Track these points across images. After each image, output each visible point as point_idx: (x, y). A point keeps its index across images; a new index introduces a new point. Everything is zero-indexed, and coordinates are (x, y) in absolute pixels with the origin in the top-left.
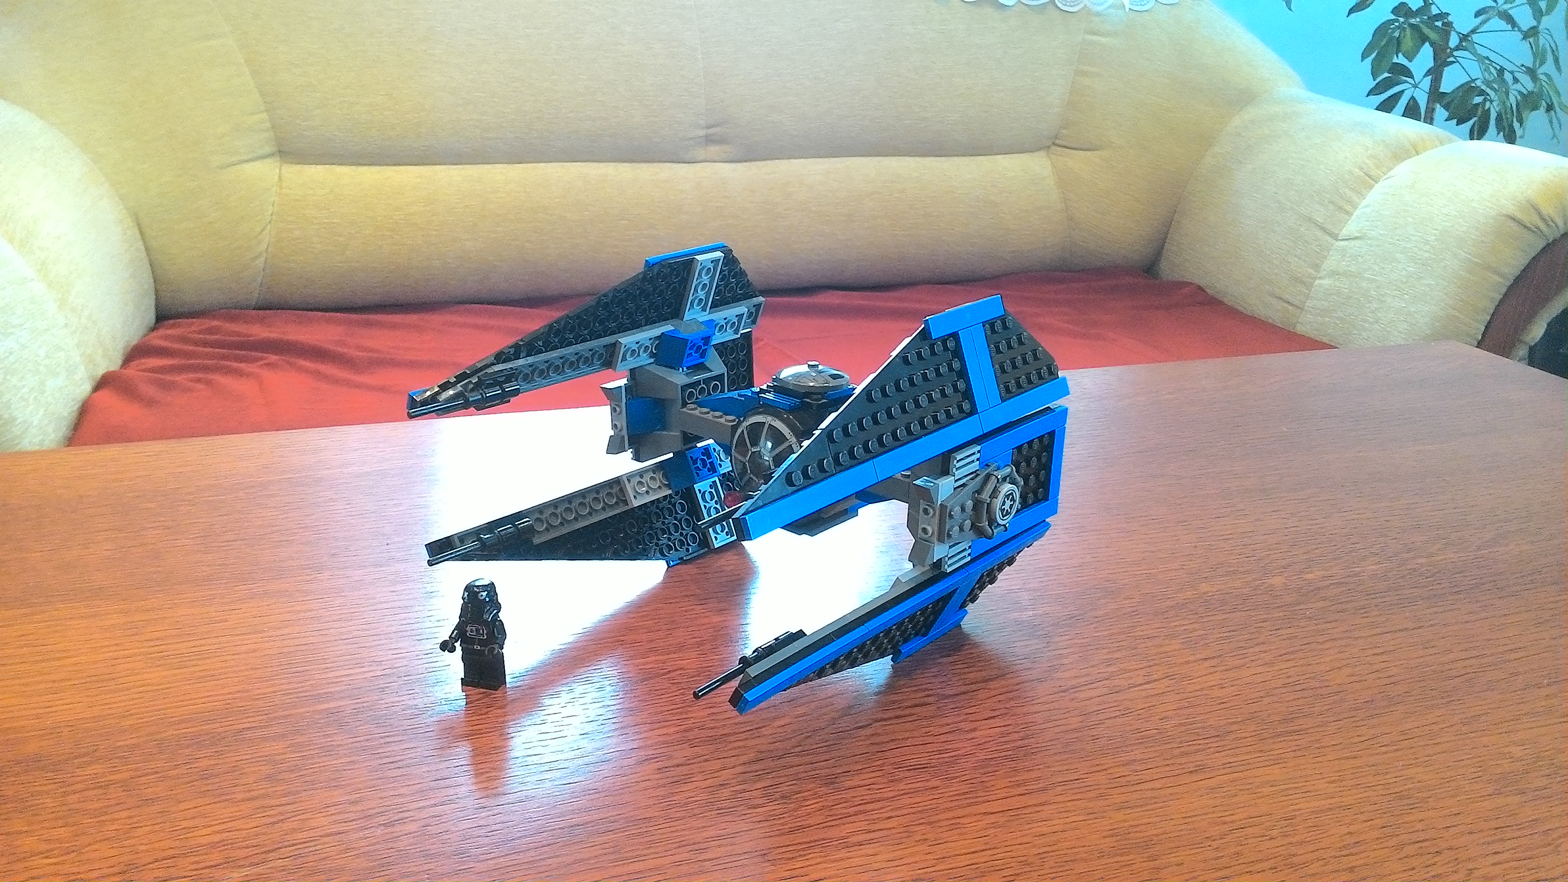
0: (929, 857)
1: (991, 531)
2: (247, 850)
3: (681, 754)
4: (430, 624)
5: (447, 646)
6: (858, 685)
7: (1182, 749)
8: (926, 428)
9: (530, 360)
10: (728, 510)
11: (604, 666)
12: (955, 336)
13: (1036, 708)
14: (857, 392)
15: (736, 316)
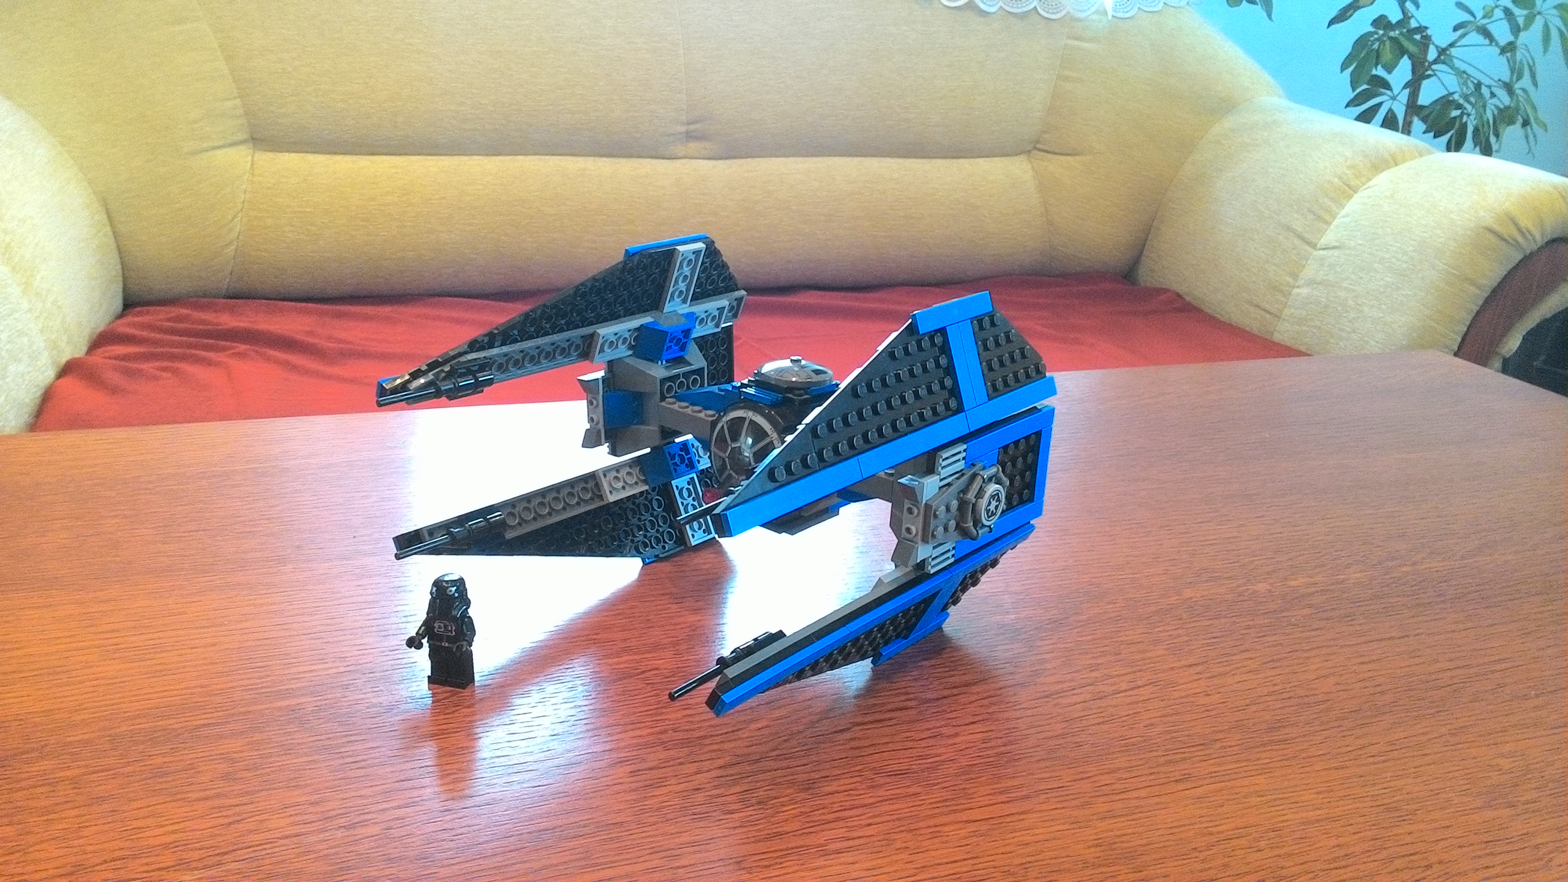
0: (909, 866)
1: (975, 531)
2: (201, 852)
3: (656, 756)
4: (397, 620)
5: (413, 643)
6: (838, 688)
7: (1169, 758)
8: (912, 426)
9: (505, 349)
10: (705, 506)
11: (576, 665)
12: (943, 331)
13: (1018, 714)
14: (842, 386)
15: (718, 309)
